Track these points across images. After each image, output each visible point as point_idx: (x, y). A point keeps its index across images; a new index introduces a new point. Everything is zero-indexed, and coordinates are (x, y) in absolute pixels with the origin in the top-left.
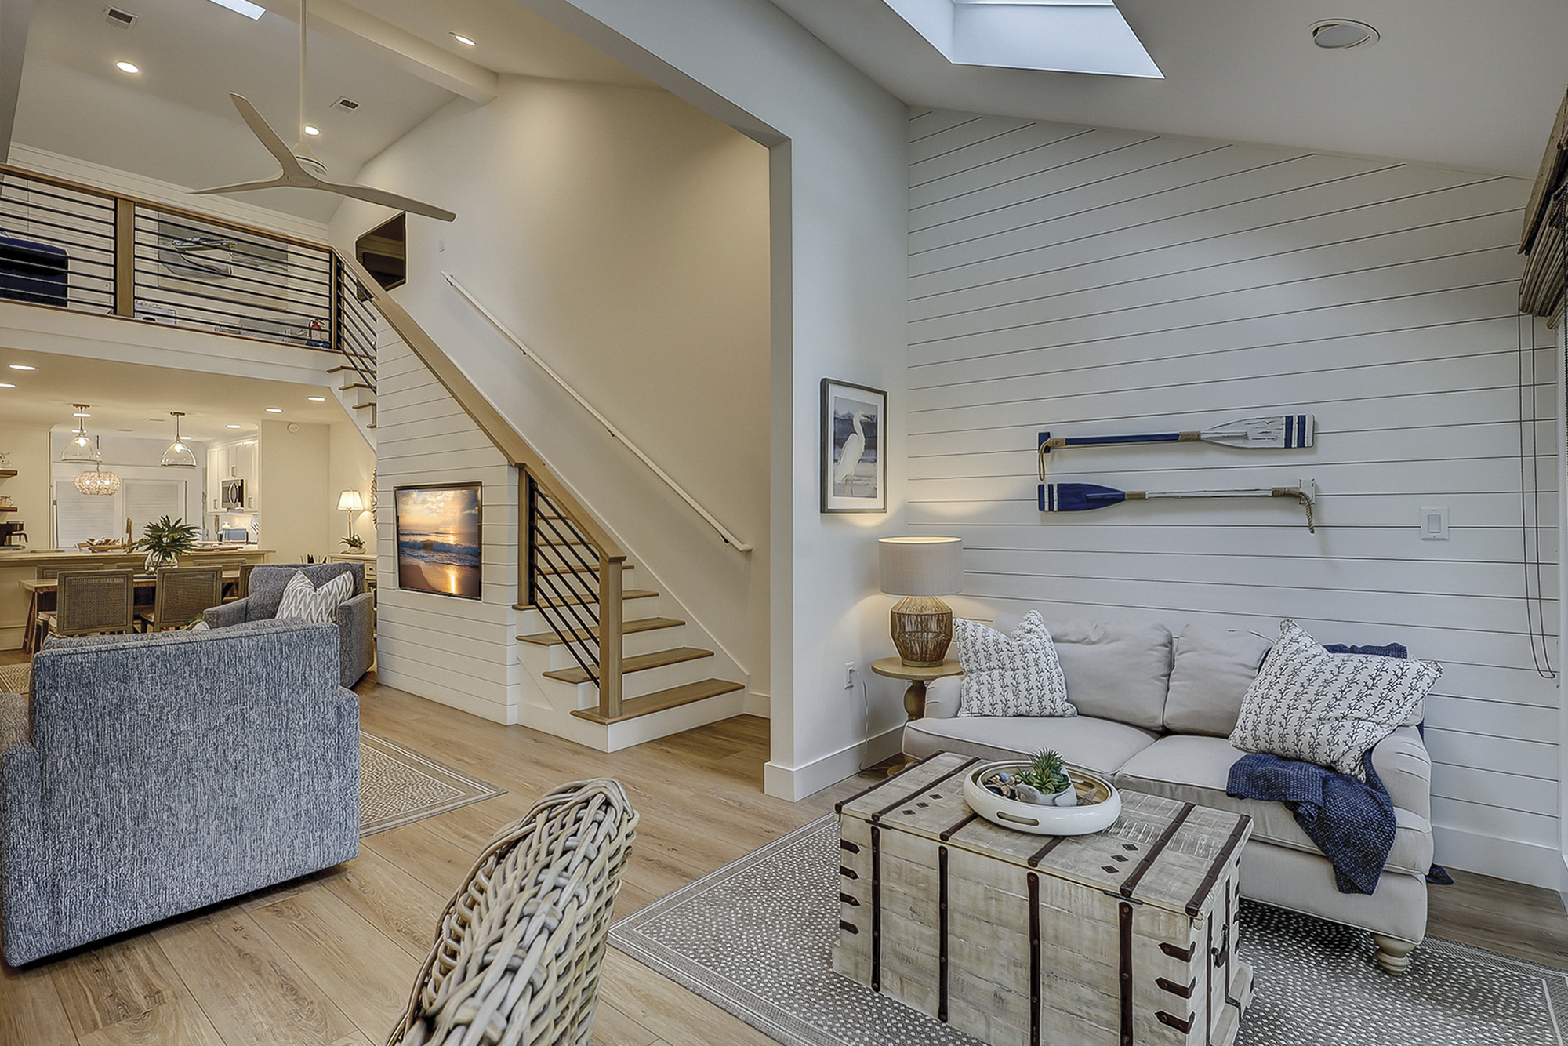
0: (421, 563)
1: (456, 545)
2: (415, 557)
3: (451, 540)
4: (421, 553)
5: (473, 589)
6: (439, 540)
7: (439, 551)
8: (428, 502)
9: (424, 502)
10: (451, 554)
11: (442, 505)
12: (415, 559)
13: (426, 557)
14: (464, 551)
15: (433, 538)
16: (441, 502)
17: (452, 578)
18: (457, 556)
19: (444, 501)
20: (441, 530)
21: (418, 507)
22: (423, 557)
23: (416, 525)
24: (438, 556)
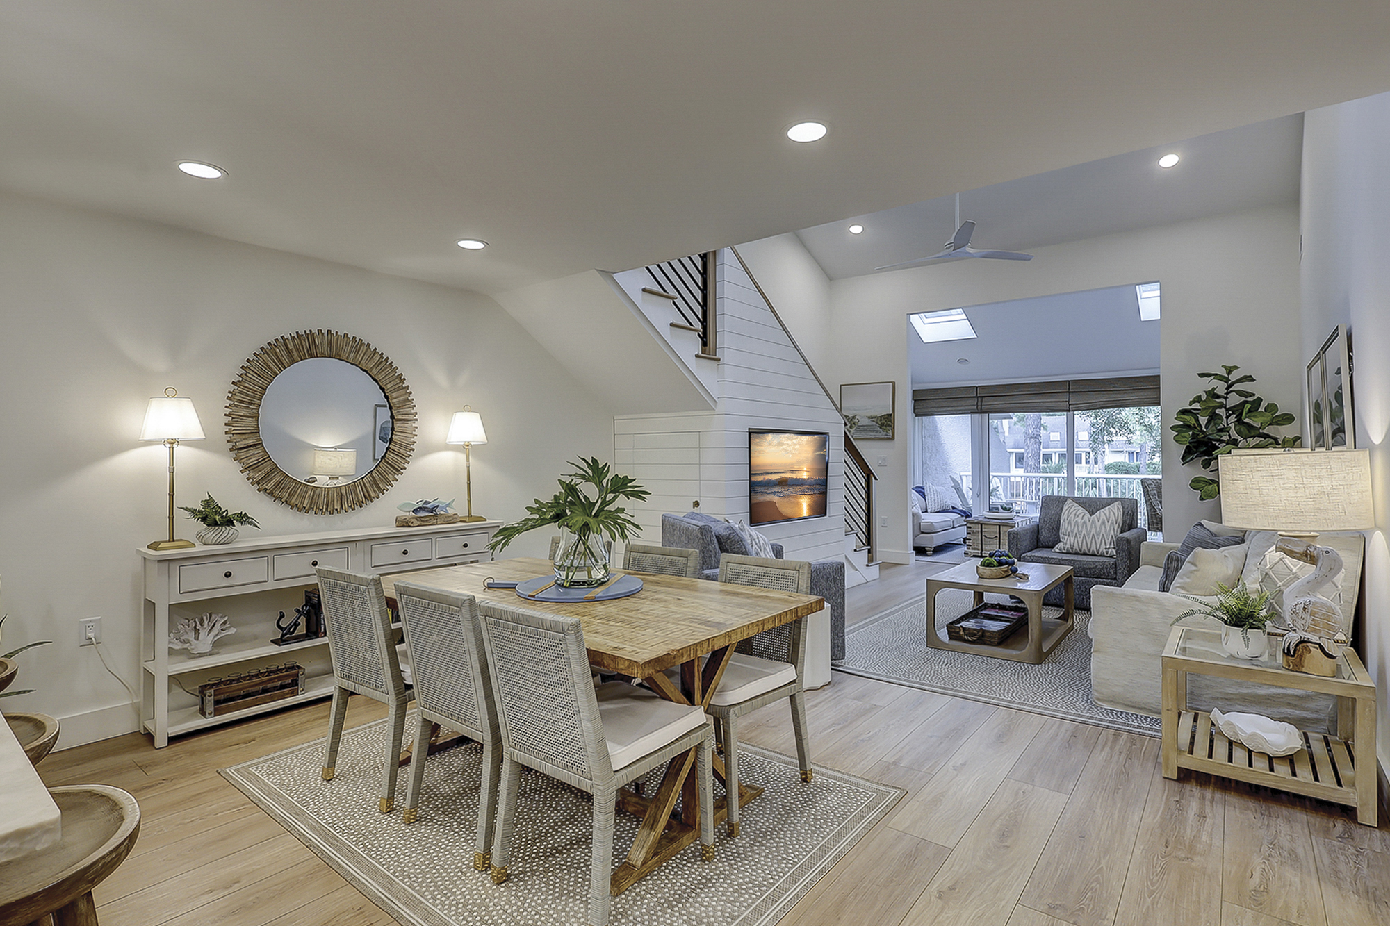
0: (776, 499)
1: (808, 479)
2: (769, 493)
3: (805, 475)
4: (776, 489)
5: (820, 509)
6: (794, 476)
7: (793, 485)
8: (784, 444)
9: (780, 444)
10: (804, 486)
11: (797, 447)
12: (768, 496)
13: (781, 492)
14: (814, 483)
15: (788, 475)
16: (796, 444)
17: (804, 505)
18: (809, 487)
19: (799, 444)
20: (796, 468)
21: (773, 449)
22: (778, 492)
23: (771, 465)
24: (792, 489)
